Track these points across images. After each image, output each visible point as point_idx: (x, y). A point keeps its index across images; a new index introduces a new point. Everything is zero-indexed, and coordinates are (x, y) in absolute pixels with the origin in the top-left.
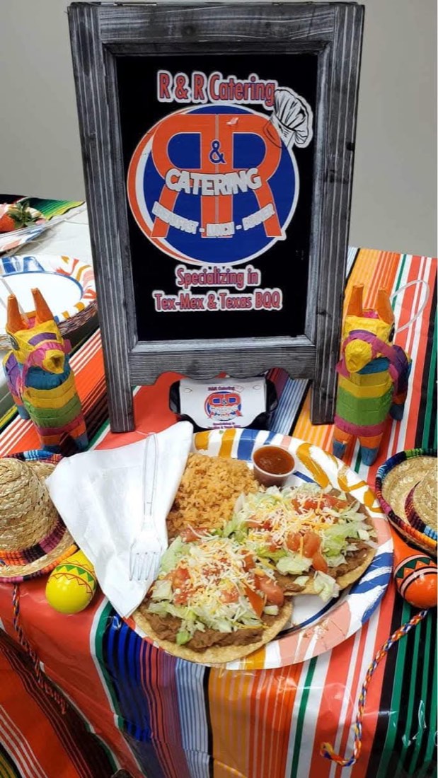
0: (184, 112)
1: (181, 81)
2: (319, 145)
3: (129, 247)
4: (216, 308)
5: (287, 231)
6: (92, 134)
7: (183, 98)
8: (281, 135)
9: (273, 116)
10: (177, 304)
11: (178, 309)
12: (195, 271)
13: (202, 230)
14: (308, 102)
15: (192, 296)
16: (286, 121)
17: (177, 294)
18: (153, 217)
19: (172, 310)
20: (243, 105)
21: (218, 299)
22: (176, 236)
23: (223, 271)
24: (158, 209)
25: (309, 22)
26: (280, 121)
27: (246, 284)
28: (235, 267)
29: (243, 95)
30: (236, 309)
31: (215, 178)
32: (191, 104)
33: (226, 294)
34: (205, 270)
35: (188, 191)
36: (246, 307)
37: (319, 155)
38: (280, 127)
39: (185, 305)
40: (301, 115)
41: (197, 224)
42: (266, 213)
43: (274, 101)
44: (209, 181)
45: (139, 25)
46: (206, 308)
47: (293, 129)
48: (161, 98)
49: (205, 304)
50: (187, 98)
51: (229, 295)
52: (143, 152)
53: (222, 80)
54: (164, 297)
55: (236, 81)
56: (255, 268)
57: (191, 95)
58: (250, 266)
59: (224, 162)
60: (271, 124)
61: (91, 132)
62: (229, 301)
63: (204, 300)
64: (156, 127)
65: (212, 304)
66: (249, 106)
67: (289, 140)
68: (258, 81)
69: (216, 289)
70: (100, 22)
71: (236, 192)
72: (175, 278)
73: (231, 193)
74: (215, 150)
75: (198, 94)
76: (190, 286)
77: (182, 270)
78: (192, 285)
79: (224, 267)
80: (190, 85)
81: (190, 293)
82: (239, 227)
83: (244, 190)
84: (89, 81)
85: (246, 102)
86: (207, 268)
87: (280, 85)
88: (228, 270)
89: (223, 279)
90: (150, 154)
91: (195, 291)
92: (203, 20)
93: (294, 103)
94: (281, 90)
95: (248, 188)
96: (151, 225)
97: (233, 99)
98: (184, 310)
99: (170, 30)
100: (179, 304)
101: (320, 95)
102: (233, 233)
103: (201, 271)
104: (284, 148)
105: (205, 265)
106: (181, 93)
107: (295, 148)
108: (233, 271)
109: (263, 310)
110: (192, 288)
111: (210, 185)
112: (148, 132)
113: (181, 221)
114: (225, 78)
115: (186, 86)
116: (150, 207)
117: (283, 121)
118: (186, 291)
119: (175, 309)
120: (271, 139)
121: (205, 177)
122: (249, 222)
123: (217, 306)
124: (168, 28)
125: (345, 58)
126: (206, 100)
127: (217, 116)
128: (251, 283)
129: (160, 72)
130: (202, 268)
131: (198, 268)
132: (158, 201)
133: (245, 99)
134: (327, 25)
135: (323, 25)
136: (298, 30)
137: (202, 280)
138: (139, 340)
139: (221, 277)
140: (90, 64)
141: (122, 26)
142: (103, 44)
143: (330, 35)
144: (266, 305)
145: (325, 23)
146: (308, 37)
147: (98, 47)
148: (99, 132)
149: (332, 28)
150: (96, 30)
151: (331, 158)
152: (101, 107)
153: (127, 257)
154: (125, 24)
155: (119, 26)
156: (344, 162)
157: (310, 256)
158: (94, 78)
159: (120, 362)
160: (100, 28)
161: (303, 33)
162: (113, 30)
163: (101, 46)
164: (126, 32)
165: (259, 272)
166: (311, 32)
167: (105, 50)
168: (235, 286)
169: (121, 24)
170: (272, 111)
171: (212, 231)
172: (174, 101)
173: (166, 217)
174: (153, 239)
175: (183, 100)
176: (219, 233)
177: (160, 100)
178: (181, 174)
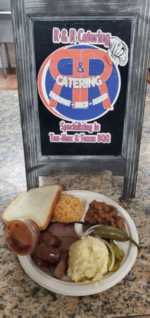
0: (65, 48)
1: (64, 33)
2: (131, 65)
3: (38, 112)
4: (79, 141)
5: (114, 106)
6: (21, 58)
7: (65, 41)
8: (112, 60)
9: (109, 50)
10: (60, 139)
11: (61, 141)
12: (69, 124)
13: (73, 105)
14: (126, 44)
15: (67, 135)
16: (115, 53)
17: (60, 134)
18: (49, 98)
19: (58, 142)
20: (94, 45)
21: (80, 137)
22: (60, 107)
23: (82, 124)
24: (52, 94)
25: (128, 4)
26: (112, 53)
27: (93, 130)
28: (88, 122)
29: (94, 39)
30: (88, 142)
31: (80, 80)
32: (69, 44)
33: (83, 135)
34: (74, 124)
35: (66, 86)
36: (93, 141)
37: (130, 70)
38: (112, 56)
39: (64, 139)
40: (123, 50)
41: (70, 102)
42: (104, 97)
43: (109, 43)
44: (77, 81)
45: (44, 5)
46: (74, 141)
47: (118, 57)
48: (54, 41)
50: (67, 41)
51: (85, 136)
52: (46, 67)
53: (84, 33)
54: (54, 135)
55: (91, 33)
56: (98, 123)
57: (69, 40)
58: (96, 122)
59: (84, 72)
60: (107, 54)
61: (20, 57)
62: (85, 138)
63: (73, 138)
64: (52, 55)
65: (77, 139)
67: (116, 62)
68: (102, 33)
69: (79, 133)
70: (25, 4)
71: (90, 87)
72: (60, 127)
73: (87, 87)
74: (80, 66)
75: (72, 39)
76: (66, 131)
77: (63, 123)
78: (67, 130)
79: (83, 122)
80: (68, 35)
81: (67, 134)
82: (91, 104)
83: (94, 86)
84: (20, 32)
85: (96, 44)
86: (75, 123)
87: (112, 35)
88: (85, 124)
89: (83, 128)
90: (49, 68)
91: (69, 133)
92: (75, 3)
93: (119, 44)
94: (113, 38)
95: (96, 85)
96: (48, 102)
97: (89, 42)
98: (63, 142)
100: (61, 139)
101: (132, 40)
102: (88, 106)
103: (72, 124)
104: (114, 66)
105: (74, 121)
106: (64, 38)
107: (119, 66)
108: (87, 124)
109: (101, 143)
111: (77, 83)
113: (63, 100)
114: (86, 31)
115: (67, 36)
116: (48, 94)
117: (114, 53)
118: (65, 133)
119: (59, 141)
120: (108, 62)
121: (75, 80)
122: (96, 101)
123: (79, 140)
124: (59, 7)
126: (76, 42)
127: (81, 50)
128: (96, 130)
129: (54, 28)
130: (73, 123)
131: (71, 122)
132: (52, 91)
133: (95, 42)
134: (137, 5)
135: (135, 6)
136: (123, 8)
137: (72, 128)
138: (42, 155)
139: (82, 127)
140: (20, 24)
141: (36, 6)
142: (27, 15)
143: (138, 10)
144: (103, 140)
145: (136, 4)
146: (127, 11)
147: (24, 16)
148: (24, 57)
149: (140, 7)
150: (23, 8)
151: (137, 71)
152: (25, 45)
153: (37, 116)
154: (37, 5)
155: (34, 6)
156: (143, 73)
157: (125, 118)
158: (22, 31)
159: (33, 165)
160: (25, 7)
161: (125, 9)
162: (32, 7)
163: (25, 15)
164: (38, 9)
165: (99, 125)
166: (129, 8)
167: (28, 17)
168: (88, 131)
169: (35, 5)
170: (108, 48)
171: (78, 105)
172: (61, 42)
173: (56, 98)
174: (49, 108)
175: (65, 42)
176: (81, 107)
177: (54, 42)
178: (63, 78)
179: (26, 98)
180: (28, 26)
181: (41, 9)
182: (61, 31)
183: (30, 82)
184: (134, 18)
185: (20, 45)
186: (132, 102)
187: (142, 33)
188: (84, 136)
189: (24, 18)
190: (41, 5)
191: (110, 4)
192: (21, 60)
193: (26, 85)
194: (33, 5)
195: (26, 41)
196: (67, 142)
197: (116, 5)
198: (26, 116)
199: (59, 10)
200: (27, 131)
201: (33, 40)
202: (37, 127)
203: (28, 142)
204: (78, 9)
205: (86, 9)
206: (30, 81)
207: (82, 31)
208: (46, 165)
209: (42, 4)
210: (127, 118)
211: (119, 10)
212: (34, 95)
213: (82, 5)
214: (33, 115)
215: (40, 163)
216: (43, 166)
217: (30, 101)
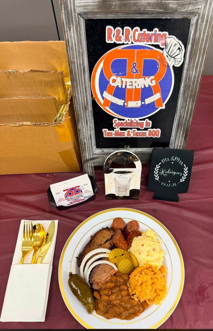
0: (120, 48)
1: (118, 32)
2: (186, 66)
3: (92, 111)
5: (166, 105)
6: (73, 60)
8: (167, 60)
9: (164, 50)
10: (113, 134)
11: (114, 136)
12: (122, 121)
13: (126, 104)
14: (183, 44)
15: (120, 131)
16: (171, 53)
17: (113, 130)
18: (103, 98)
19: (111, 137)
20: (149, 45)
21: (132, 132)
22: (114, 106)
23: (134, 121)
24: (105, 94)
25: (189, 2)
26: (168, 53)
27: (145, 127)
28: (140, 120)
29: (150, 39)
30: (139, 137)
31: (134, 80)
32: (123, 44)
34: (126, 121)
35: (120, 86)
36: (144, 136)
37: (185, 71)
38: (167, 56)
39: (117, 135)
40: (179, 50)
41: (123, 101)
42: (157, 96)
43: (166, 43)
44: (130, 82)
45: (97, 3)
46: (126, 136)
47: (173, 57)
48: (108, 40)
49: (126, 134)
50: (121, 41)
51: (137, 131)
52: (99, 68)
53: (139, 32)
54: (108, 131)
55: (147, 32)
56: (149, 120)
57: (123, 40)
58: (147, 120)
59: (138, 73)
60: (163, 55)
61: (73, 59)
62: (137, 133)
63: (125, 133)
64: (105, 56)
65: (129, 134)
66: (153, 45)
67: (171, 63)
68: (158, 32)
69: (131, 129)
70: (76, 2)
71: (143, 87)
72: (113, 124)
73: (141, 88)
75: (127, 38)
76: (119, 128)
77: (116, 121)
78: (120, 127)
79: (135, 120)
80: (123, 34)
81: (119, 130)
82: (143, 103)
83: (147, 86)
84: (71, 34)
85: (151, 43)
86: (128, 120)
88: (137, 121)
90: (102, 69)
91: (121, 129)
93: (175, 44)
94: (170, 37)
95: (149, 85)
96: (102, 101)
97: (144, 42)
98: (116, 137)
99: (114, 6)
101: (189, 41)
102: (140, 105)
103: (125, 121)
104: (168, 67)
105: (126, 119)
107: (174, 67)
108: (139, 121)
109: (151, 137)
110: (120, 128)
111: (131, 84)
112: (101, 58)
113: (116, 100)
114: (141, 30)
115: (121, 35)
116: (102, 94)
117: (169, 53)
118: (118, 129)
120: (162, 62)
121: (128, 80)
122: (148, 101)
123: (131, 135)
124: (113, 5)
125: (206, 22)
126: (131, 42)
127: (136, 50)
128: (147, 126)
129: (108, 27)
130: (125, 120)
131: (123, 120)
132: (106, 91)
133: (150, 42)
134: (199, 4)
135: (196, 4)
136: (182, 7)
137: (125, 125)
138: (97, 148)
139: (134, 124)
140: (71, 25)
141: (88, 4)
142: (78, 14)
143: (199, 9)
144: (153, 135)
145: (197, 3)
146: (187, 10)
147: (75, 16)
148: (77, 59)
149: (201, 6)
150: (74, 6)
151: (191, 73)
152: (78, 47)
153: (91, 115)
154: (89, 2)
155: (86, 4)
156: (197, 75)
157: (175, 116)
158: (74, 32)
159: (89, 157)
160: (76, 5)
161: (185, 8)
162: (83, 6)
163: (77, 15)
164: (90, 7)
165: (151, 122)
166: (189, 7)
167: (79, 16)
168: (140, 127)
169: (87, 2)
170: (164, 48)
171: (130, 104)
172: (115, 42)
173: (109, 98)
174: (103, 108)
175: (119, 42)
176: (134, 106)
177: (107, 42)
178: (117, 79)
179: (80, 100)
180: (80, 26)
181: (94, 7)
182: (114, 29)
183: (84, 85)
184: (193, 17)
185: (72, 47)
186: (183, 102)
187: (200, 35)
188: (135, 132)
189: (75, 18)
190: (93, 2)
191: (169, 2)
192: (74, 62)
193: (80, 87)
194: (84, 3)
195: (78, 43)
196: (119, 137)
197: (176, 3)
198: (81, 116)
199: (113, 9)
200: (83, 130)
201: (85, 40)
202: (91, 125)
203: (84, 139)
204: (134, 7)
205: (143, 7)
206: (83, 83)
207: (138, 29)
208: (101, 157)
209: (95, 2)
210: (177, 116)
211: (179, 9)
212: (88, 96)
213: (138, 3)
214: (87, 115)
215: (95, 156)
216: (98, 158)
217: (84, 102)
